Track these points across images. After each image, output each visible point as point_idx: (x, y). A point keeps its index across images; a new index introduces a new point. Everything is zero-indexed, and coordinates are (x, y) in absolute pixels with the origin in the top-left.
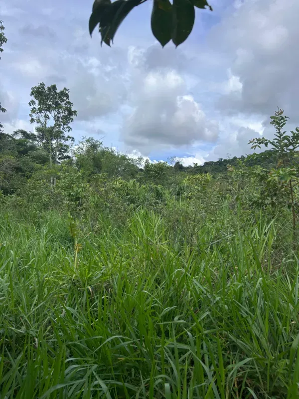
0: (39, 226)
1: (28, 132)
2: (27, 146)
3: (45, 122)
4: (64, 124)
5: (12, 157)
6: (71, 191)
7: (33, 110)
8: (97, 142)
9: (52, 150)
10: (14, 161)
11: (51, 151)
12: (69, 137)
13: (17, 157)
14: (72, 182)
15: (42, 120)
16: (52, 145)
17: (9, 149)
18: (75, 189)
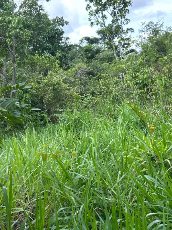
0: (115, 118)
1: (91, 38)
2: (93, 51)
3: (104, 22)
4: (122, 18)
5: (83, 64)
6: (136, 80)
7: (91, 14)
8: (157, 25)
9: (116, 48)
10: (85, 66)
11: (114, 49)
12: (128, 29)
13: (86, 62)
14: (136, 70)
15: (100, 20)
16: (114, 44)
17: (79, 58)
18: (141, 76)
